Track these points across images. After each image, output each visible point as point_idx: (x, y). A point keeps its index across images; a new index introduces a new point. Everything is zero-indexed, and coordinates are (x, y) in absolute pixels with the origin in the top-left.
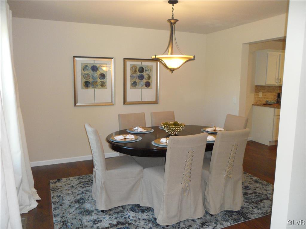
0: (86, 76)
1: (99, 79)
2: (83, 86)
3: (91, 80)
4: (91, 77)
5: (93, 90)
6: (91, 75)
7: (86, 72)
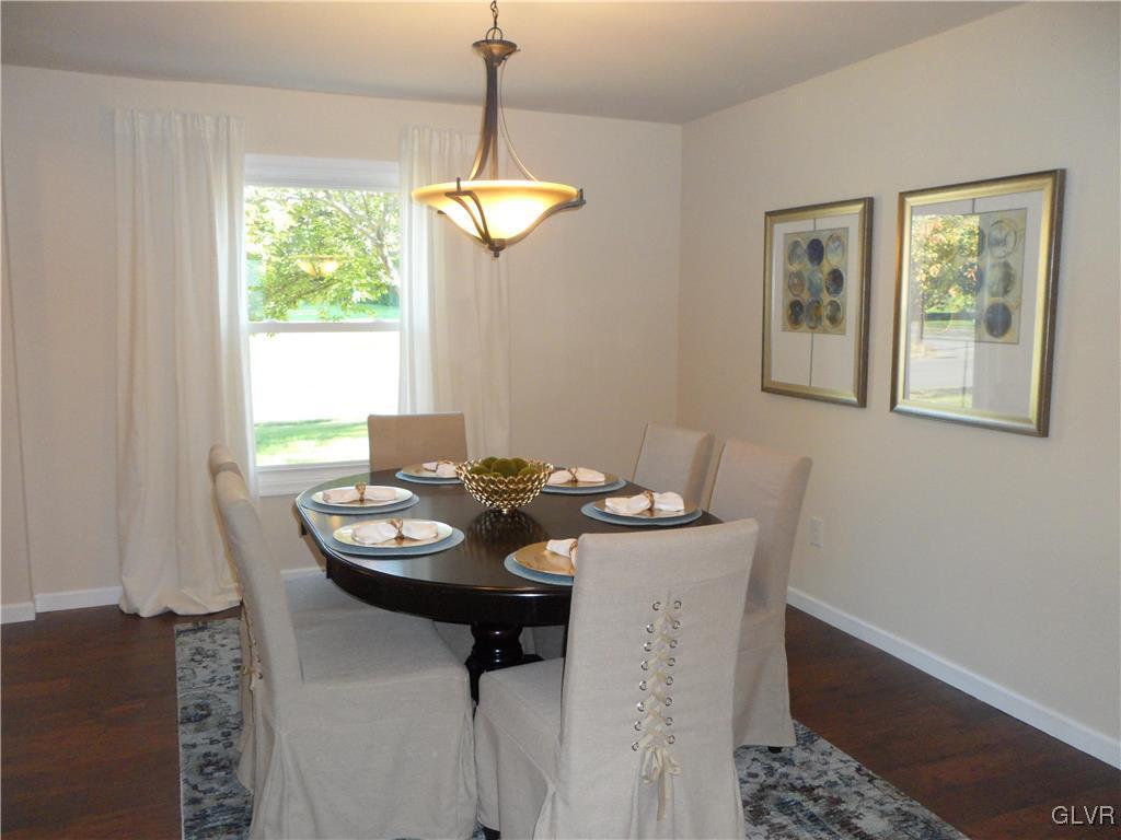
0: (796, 281)
1: (827, 295)
2: (786, 320)
3: (805, 297)
4: (807, 285)
5: (810, 335)
6: (806, 276)
7: (795, 268)
